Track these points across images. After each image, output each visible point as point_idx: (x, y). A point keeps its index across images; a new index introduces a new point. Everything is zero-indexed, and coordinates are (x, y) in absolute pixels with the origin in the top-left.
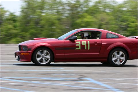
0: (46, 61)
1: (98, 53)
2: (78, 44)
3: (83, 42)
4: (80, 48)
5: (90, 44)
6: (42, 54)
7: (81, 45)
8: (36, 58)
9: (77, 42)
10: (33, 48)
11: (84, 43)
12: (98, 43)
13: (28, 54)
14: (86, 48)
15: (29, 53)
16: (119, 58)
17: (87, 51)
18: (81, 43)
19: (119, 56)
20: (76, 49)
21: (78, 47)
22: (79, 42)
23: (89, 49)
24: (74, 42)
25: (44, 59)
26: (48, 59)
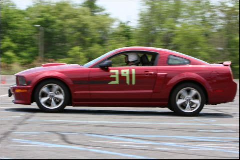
0: (58, 104)
1: (151, 92)
2: (114, 74)
3: (123, 71)
4: (117, 82)
5: (136, 75)
6: (51, 92)
7: (120, 76)
8: (40, 98)
9: (112, 72)
10: (35, 81)
11: (125, 73)
12: (151, 74)
13: (26, 91)
14: (128, 82)
15: (28, 89)
16: (189, 100)
17: (131, 87)
18: (120, 71)
19: (190, 97)
20: (110, 84)
21: (114, 79)
22: (117, 72)
23: (134, 83)
24: (108, 70)
25: (53, 100)
26: (61, 101)
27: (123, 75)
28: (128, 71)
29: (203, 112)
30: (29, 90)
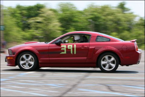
1: (86, 58)
2: (64, 48)
3: (69, 46)
4: (65, 53)
5: (76, 48)
7: (67, 49)
9: (62, 46)
11: (70, 47)
12: (86, 48)
13: (12, 58)
14: (72, 53)
16: (108, 63)
17: (73, 55)
18: (67, 46)
20: (61, 53)
21: (63, 51)
22: (65, 46)
23: (75, 53)
24: (60, 45)
27: (69, 48)
28: (71, 46)
29: (118, 70)
30: (14, 58)
